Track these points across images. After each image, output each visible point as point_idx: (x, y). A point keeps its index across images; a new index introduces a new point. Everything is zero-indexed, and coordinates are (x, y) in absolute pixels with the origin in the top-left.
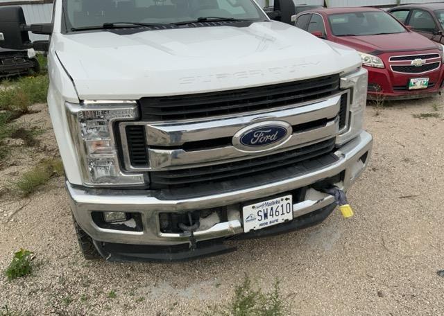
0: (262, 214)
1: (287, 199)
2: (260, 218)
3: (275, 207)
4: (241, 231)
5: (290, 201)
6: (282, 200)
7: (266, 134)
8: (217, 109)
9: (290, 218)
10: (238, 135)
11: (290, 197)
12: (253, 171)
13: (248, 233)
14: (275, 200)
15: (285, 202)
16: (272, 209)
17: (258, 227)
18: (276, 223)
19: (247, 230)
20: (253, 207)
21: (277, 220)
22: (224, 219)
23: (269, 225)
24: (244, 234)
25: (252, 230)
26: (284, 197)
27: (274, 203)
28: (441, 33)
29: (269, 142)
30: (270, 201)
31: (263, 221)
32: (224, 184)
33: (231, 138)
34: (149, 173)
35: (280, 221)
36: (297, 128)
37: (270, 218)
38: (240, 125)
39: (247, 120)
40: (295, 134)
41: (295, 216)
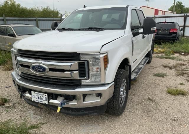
3: (41, 96)
6: (44, 95)
7: (39, 68)
14: (41, 94)
16: (40, 96)
20: (35, 93)
25: (34, 101)
29: (40, 71)
31: (37, 100)
36: (51, 70)
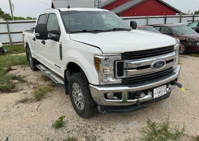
0: (158, 92)
1: (165, 86)
2: (158, 93)
4: (153, 98)
5: (166, 87)
8: (146, 55)
9: (166, 93)
10: (152, 64)
11: (166, 86)
12: (155, 77)
13: (155, 99)
15: (164, 88)
17: (158, 97)
18: (162, 95)
19: (154, 98)
21: (162, 94)
22: (146, 94)
23: (160, 96)
24: (154, 99)
26: (164, 86)
27: (162, 88)
28: (174, 35)
29: (160, 66)
30: (161, 87)
32: (147, 82)
33: (150, 65)
34: (123, 79)
35: (163, 94)
37: (161, 94)
38: (153, 61)
39: (155, 59)
40: (167, 64)
41: (167, 93)
